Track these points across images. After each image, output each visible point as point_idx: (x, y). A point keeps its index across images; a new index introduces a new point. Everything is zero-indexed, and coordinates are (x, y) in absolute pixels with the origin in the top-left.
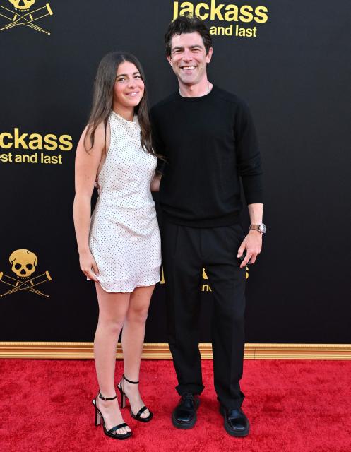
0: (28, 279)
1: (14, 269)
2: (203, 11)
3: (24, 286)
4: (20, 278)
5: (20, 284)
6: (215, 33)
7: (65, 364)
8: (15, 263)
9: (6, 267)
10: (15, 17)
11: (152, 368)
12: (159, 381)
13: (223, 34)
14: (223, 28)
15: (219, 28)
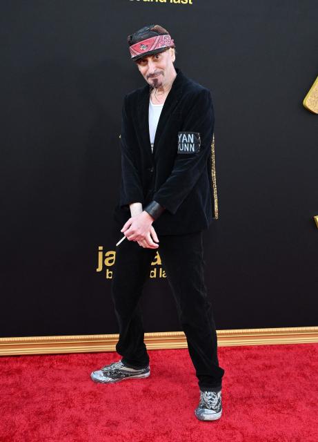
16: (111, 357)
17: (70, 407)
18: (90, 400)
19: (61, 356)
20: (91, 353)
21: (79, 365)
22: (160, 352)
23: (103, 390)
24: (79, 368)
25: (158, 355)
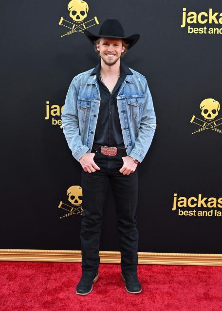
0: (80, 206)
1: (70, 199)
2: (203, 18)
3: (76, 211)
4: (74, 206)
5: (74, 210)
6: (212, 33)
7: (105, 267)
8: (70, 195)
9: (65, 198)
10: (74, 26)
11: (166, 271)
12: (173, 281)
13: (218, 33)
14: (218, 29)
15: (215, 29)
16: (180, 269)
17: (154, 302)
18: (167, 298)
19: (146, 266)
20: (167, 265)
21: (159, 273)
22: (214, 268)
23: (176, 291)
24: (159, 275)
25: (213, 270)
